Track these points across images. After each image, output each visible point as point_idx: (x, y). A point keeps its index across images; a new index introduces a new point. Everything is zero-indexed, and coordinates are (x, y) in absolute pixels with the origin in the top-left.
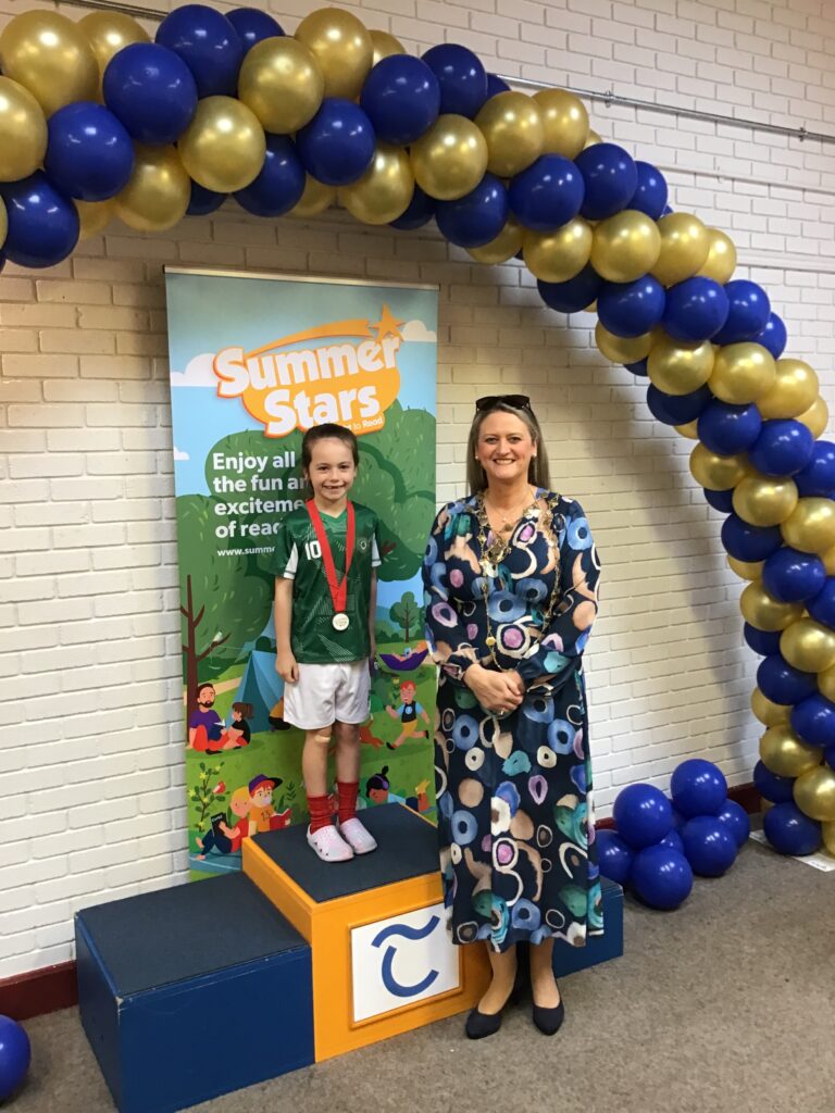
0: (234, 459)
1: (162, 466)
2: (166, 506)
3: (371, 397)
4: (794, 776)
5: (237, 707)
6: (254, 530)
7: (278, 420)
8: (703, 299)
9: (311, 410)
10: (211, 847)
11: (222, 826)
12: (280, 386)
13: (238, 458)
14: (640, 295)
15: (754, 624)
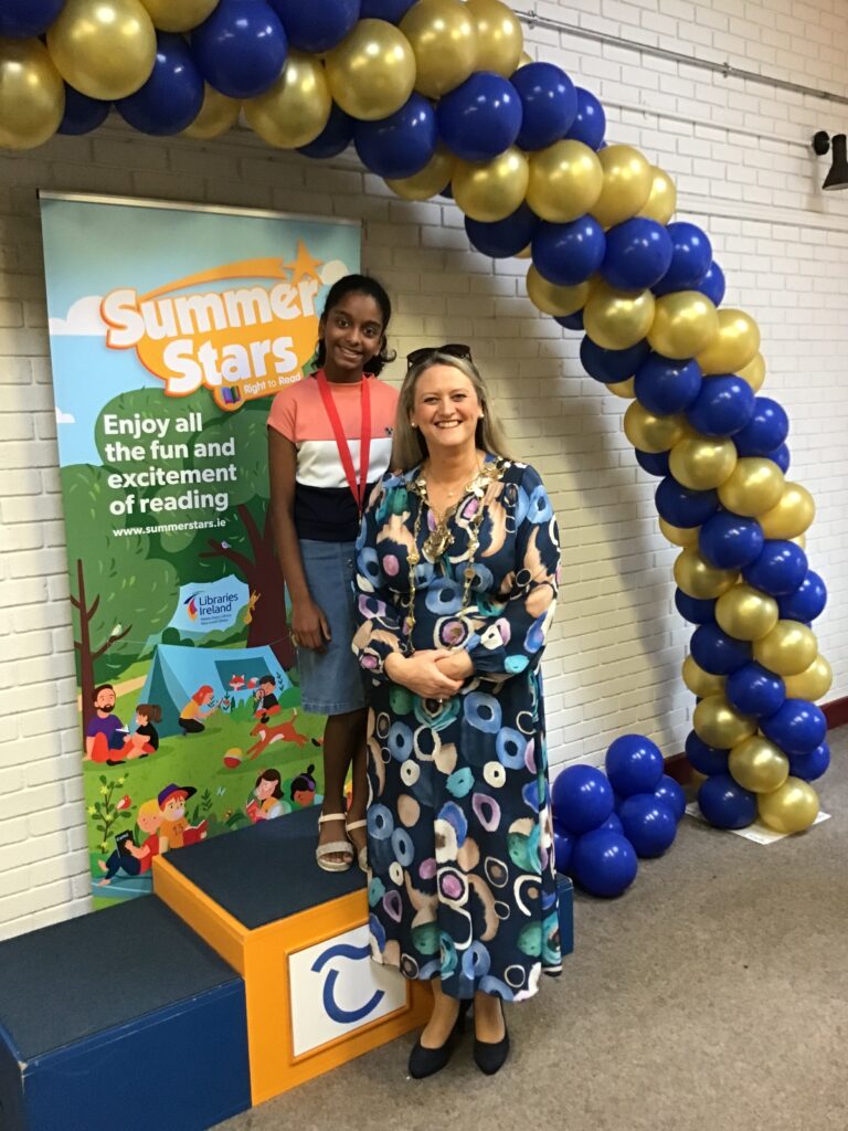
0: (129, 422)
1: (41, 430)
2: (47, 479)
3: (287, 349)
4: (729, 747)
5: (141, 710)
6: (156, 505)
7: (180, 375)
8: (645, 243)
9: (219, 364)
10: (117, 870)
11: (129, 845)
12: (180, 336)
13: (133, 419)
14: (580, 237)
15: (687, 590)
